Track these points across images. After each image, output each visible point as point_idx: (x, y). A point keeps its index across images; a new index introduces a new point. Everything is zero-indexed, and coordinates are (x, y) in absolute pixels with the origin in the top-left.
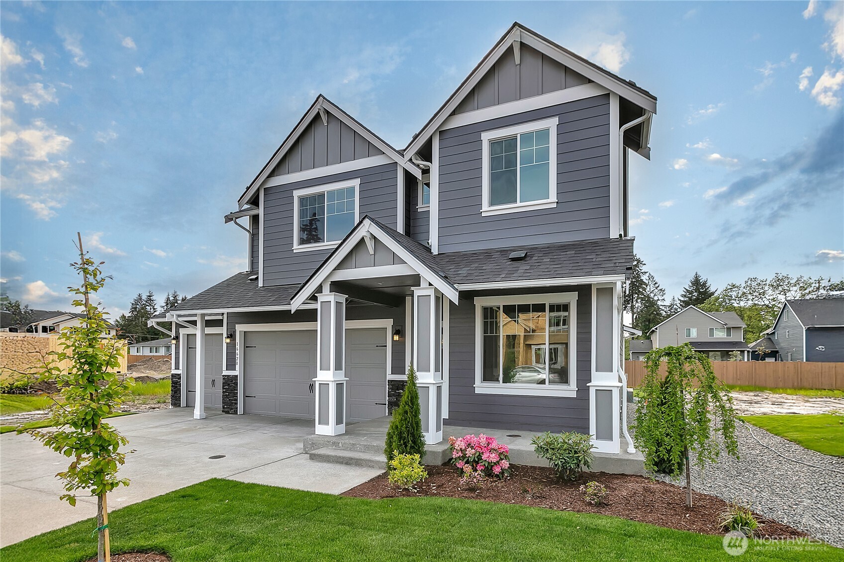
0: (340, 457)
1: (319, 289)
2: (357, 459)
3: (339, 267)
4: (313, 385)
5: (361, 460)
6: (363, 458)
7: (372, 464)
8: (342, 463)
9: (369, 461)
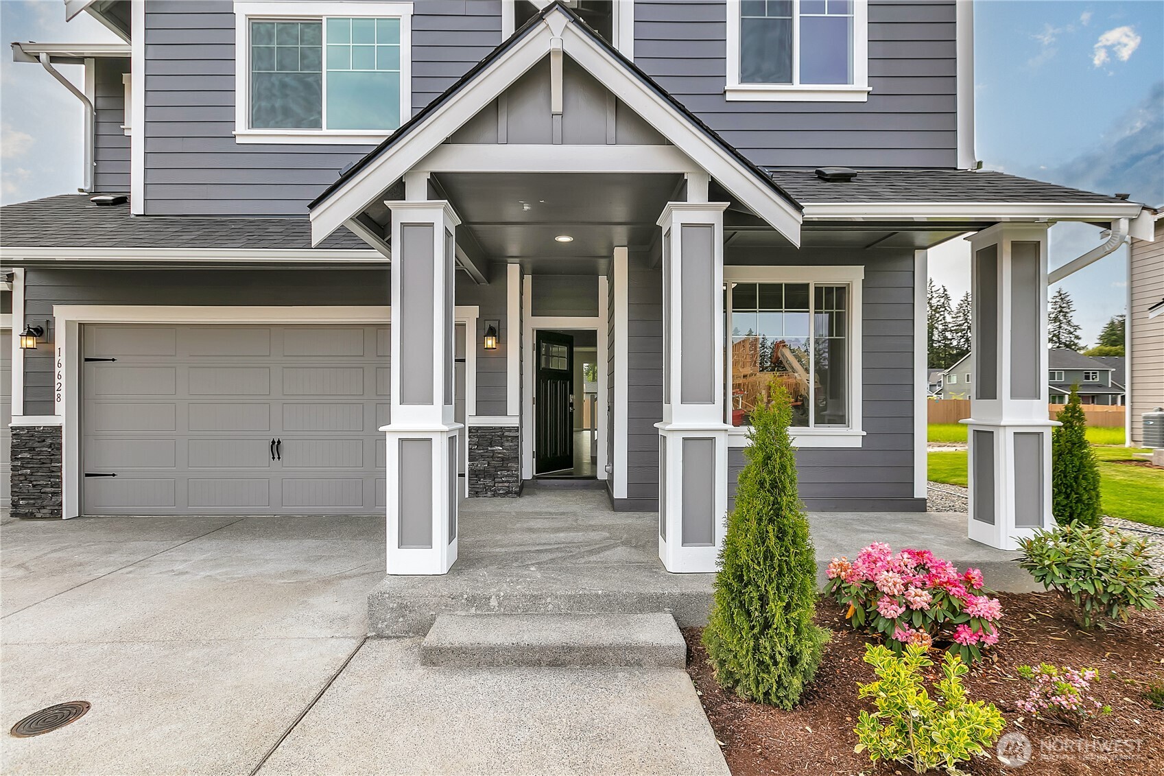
0: (530, 648)
1: (397, 190)
2: (588, 649)
3: (460, 136)
4: (279, 442)
5: (602, 648)
6: (606, 643)
7: (637, 656)
8: (538, 664)
9: (627, 648)
